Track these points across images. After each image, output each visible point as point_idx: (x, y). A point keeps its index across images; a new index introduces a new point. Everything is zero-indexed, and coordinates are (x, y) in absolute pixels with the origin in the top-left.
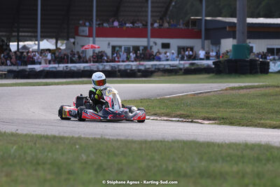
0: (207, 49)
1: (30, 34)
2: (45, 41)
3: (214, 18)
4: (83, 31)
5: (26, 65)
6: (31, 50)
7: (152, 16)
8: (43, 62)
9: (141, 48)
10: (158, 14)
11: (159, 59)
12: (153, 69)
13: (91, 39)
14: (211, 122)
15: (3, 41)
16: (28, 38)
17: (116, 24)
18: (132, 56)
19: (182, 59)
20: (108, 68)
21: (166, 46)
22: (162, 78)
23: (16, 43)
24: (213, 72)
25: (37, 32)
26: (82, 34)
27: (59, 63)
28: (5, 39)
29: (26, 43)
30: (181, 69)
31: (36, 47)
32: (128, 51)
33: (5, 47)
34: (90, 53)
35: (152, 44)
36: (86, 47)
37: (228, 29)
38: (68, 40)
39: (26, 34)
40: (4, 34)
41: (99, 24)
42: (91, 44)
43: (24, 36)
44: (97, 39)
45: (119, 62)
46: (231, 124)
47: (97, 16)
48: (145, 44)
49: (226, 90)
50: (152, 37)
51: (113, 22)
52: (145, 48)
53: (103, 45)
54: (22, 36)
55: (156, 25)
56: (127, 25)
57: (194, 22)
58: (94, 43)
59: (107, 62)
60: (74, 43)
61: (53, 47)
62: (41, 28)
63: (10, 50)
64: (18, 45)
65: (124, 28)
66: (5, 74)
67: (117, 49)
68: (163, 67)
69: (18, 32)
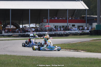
0: (88, 27)
1: (26, 22)
2: (32, 24)
3: (90, 16)
4: (45, 21)
5: (25, 33)
6: (27, 27)
7: (68, 15)
8: (31, 31)
9: (65, 27)
10: (71, 15)
11: (71, 30)
12: (69, 34)
13: (48, 23)
14: (84, 51)
15: (17, 24)
16: (26, 24)
17: (56, 18)
18: (62, 29)
19: (79, 30)
20: (53, 33)
21: (73, 26)
22: (72, 37)
23: (22, 25)
24: (89, 34)
25: (29, 21)
26: (44, 22)
27: (37, 32)
28: (18, 24)
29: (25, 25)
30: (78, 33)
31: (29, 26)
32: (60, 27)
33: (18, 27)
34: (47, 28)
35: (69, 25)
36: (46, 26)
37: (95, 19)
38: (40, 24)
39: (25, 22)
40: (18, 22)
41: (50, 18)
42: (48, 25)
43: (25, 23)
44: (50, 23)
45: (57, 31)
46: (91, 52)
47: (49, 15)
48: (66, 25)
49: (92, 40)
50: (69, 22)
51: (55, 18)
52: (66, 26)
53: (52, 25)
54: (24, 23)
55: (70, 18)
56: (60, 19)
57: (83, 17)
58: (49, 25)
59: (53, 31)
60: (42, 25)
61: (35, 26)
62: (30, 20)
63: (20, 28)
64: (23, 26)
65: (59, 20)
66: (18, 36)
67: (57, 27)
68: (72, 33)
69: (23, 21)
